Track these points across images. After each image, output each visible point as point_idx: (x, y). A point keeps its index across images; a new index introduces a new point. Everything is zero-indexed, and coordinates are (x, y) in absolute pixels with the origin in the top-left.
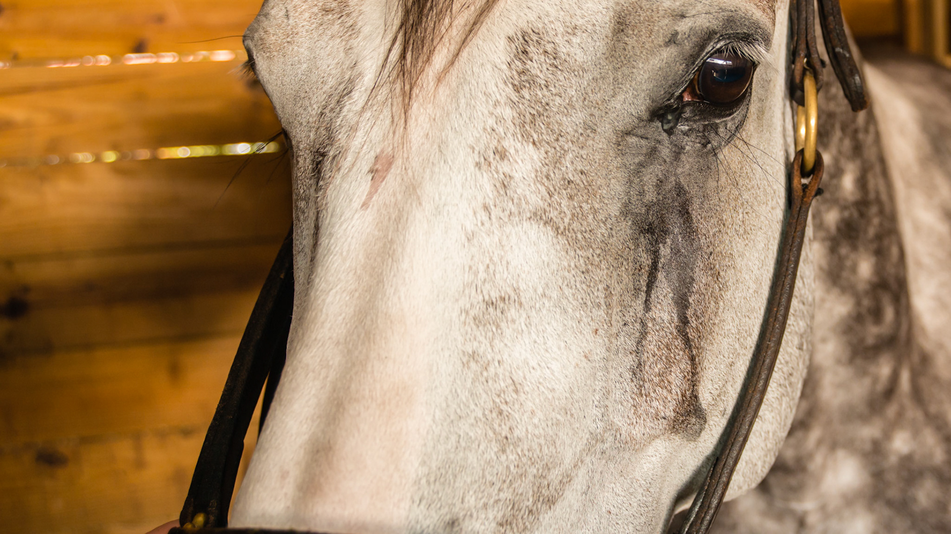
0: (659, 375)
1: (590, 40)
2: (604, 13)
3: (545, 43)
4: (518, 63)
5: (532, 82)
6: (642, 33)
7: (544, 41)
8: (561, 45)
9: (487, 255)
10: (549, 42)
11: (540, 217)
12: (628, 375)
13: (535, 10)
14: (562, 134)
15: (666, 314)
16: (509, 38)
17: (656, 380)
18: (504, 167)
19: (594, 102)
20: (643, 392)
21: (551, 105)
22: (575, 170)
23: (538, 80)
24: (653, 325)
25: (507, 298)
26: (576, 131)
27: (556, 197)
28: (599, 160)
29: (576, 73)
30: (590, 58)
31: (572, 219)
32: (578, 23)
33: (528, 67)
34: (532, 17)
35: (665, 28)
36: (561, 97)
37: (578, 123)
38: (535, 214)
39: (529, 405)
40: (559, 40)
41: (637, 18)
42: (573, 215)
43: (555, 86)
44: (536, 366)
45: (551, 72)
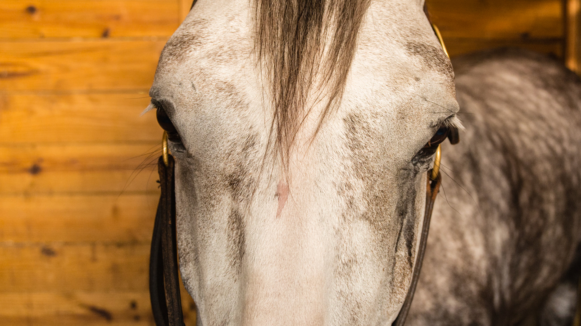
0: (400, 282)
1: (384, 121)
2: (390, 106)
3: (363, 123)
4: (351, 135)
5: (359, 145)
6: (414, 122)
7: (362, 121)
8: (371, 124)
9: (343, 240)
10: (364, 122)
11: (365, 217)
12: (388, 285)
13: (354, 102)
14: (374, 172)
15: (404, 253)
16: (344, 120)
17: (399, 285)
18: (351, 193)
19: (389, 155)
20: (394, 291)
21: (368, 157)
22: (379, 190)
23: (362, 144)
24: (398, 259)
25: (351, 260)
26: (380, 170)
27: (371, 205)
28: (390, 184)
29: (380, 140)
30: (385, 131)
31: (377, 215)
32: (378, 111)
33: (356, 136)
34: (353, 107)
35: (427, 119)
36: (373, 152)
37: (381, 166)
38: (363, 215)
39: (363, 313)
40: (370, 121)
41: (411, 112)
42: (377, 213)
43: (370, 147)
44: (365, 293)
45: (367, 139)
